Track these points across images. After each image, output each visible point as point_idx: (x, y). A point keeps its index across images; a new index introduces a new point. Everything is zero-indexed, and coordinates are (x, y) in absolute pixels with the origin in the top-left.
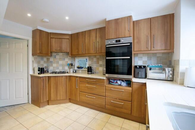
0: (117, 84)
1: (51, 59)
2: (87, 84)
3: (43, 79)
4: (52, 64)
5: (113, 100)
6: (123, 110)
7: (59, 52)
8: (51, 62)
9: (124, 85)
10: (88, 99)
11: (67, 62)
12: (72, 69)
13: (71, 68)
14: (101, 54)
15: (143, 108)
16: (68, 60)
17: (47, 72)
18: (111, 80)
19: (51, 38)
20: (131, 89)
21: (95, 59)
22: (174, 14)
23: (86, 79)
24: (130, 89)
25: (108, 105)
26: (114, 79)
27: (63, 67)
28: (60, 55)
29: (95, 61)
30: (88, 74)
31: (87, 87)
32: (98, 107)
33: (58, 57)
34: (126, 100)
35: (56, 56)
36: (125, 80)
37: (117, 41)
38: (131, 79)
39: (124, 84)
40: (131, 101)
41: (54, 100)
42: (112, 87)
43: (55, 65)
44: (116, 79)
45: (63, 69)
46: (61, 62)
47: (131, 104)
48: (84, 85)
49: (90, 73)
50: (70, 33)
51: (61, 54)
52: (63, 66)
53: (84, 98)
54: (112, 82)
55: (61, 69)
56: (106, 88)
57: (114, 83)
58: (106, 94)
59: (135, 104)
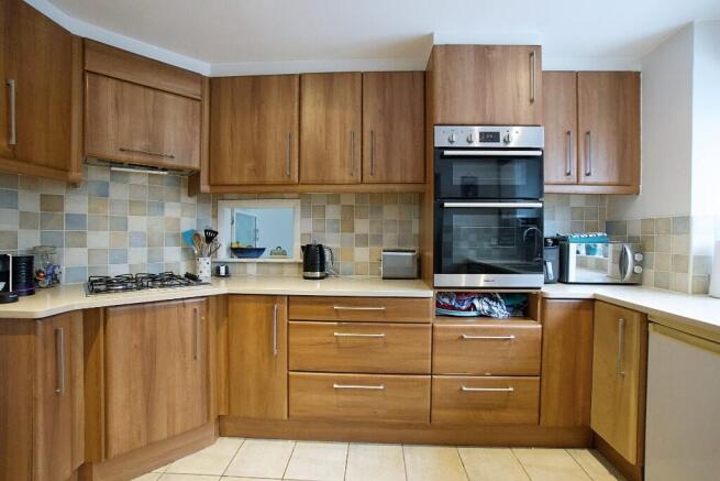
0: (473, 313)
1: (76, 204)
2: (337, 328)
3: (56, 332)
4: (85, 233)
5: (469, 381)
6: (510, 416)
7: (131, 166)
8: (77, 221)
9: (501, 316)
10: (342, 398)
11: (178, 220)
12: (208, 260)
13: (201, 255)
14: (383, 188)
15: (581, 392)
16: (183, 215)
17: (45, 282)
18: (447, 301)
19: (84, 72)
20: (540, 326)
21: (333, 212)
22: (639, 73)
23: (331, 303)
24: (532, 326)
25: (447, 407)
26: (458, 294)
27: (150, 252)
28: (133, 180)
29: (336, 221)
30: (306, 278)
31: (338, 344)
32: (392, 426)
33: (118, 192)
34: (518, 373)
35: (111, 185)
36: (500, 294)
37: (484, 137)
38: (539, 288)
39: (500, 310)
40: (537, 372)
41: (131, 451)
42: (464, 330)
43: (99, 239)
44: (466, 294)
45: (150, 260)
46: (138, 223)
47: (538, 384)
48: (320, 337)
49: (318, 274)
50: (206, 69)
51: (140, 178)
52: (152, 243)
53: (315, 399)
54: (453, 308)
55: (137, 261)
56: (436, 334)
57: (459, 309)
58: (437, 360)
59: (554, 380)
